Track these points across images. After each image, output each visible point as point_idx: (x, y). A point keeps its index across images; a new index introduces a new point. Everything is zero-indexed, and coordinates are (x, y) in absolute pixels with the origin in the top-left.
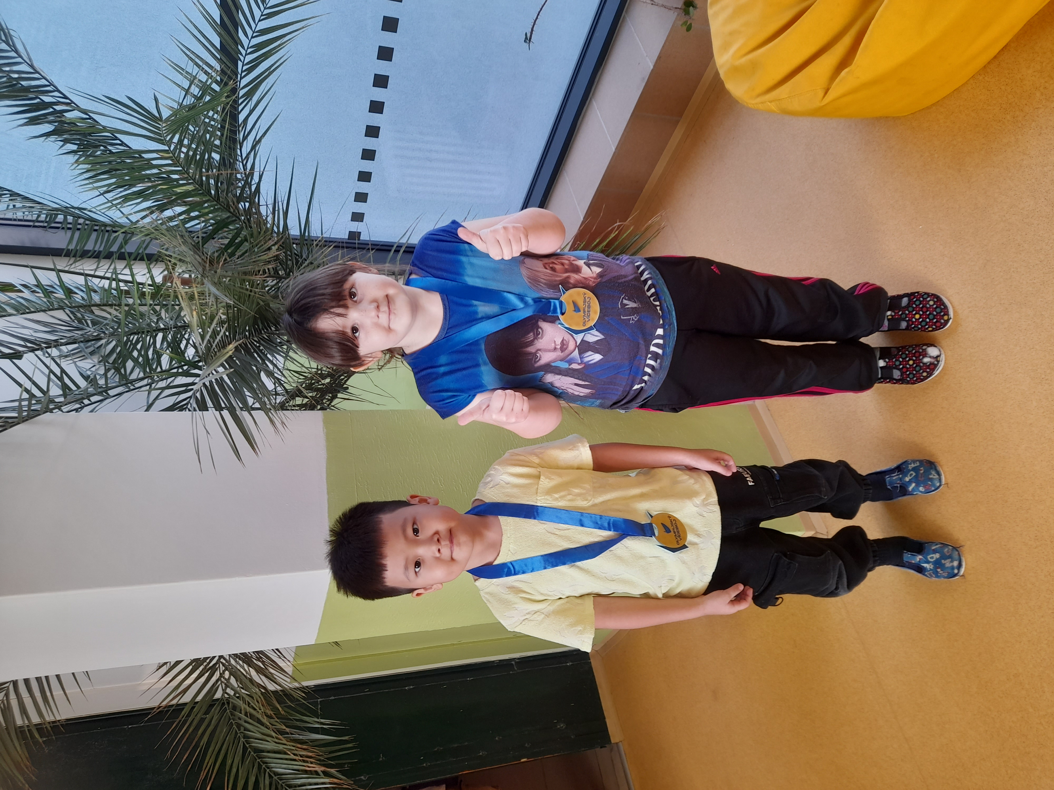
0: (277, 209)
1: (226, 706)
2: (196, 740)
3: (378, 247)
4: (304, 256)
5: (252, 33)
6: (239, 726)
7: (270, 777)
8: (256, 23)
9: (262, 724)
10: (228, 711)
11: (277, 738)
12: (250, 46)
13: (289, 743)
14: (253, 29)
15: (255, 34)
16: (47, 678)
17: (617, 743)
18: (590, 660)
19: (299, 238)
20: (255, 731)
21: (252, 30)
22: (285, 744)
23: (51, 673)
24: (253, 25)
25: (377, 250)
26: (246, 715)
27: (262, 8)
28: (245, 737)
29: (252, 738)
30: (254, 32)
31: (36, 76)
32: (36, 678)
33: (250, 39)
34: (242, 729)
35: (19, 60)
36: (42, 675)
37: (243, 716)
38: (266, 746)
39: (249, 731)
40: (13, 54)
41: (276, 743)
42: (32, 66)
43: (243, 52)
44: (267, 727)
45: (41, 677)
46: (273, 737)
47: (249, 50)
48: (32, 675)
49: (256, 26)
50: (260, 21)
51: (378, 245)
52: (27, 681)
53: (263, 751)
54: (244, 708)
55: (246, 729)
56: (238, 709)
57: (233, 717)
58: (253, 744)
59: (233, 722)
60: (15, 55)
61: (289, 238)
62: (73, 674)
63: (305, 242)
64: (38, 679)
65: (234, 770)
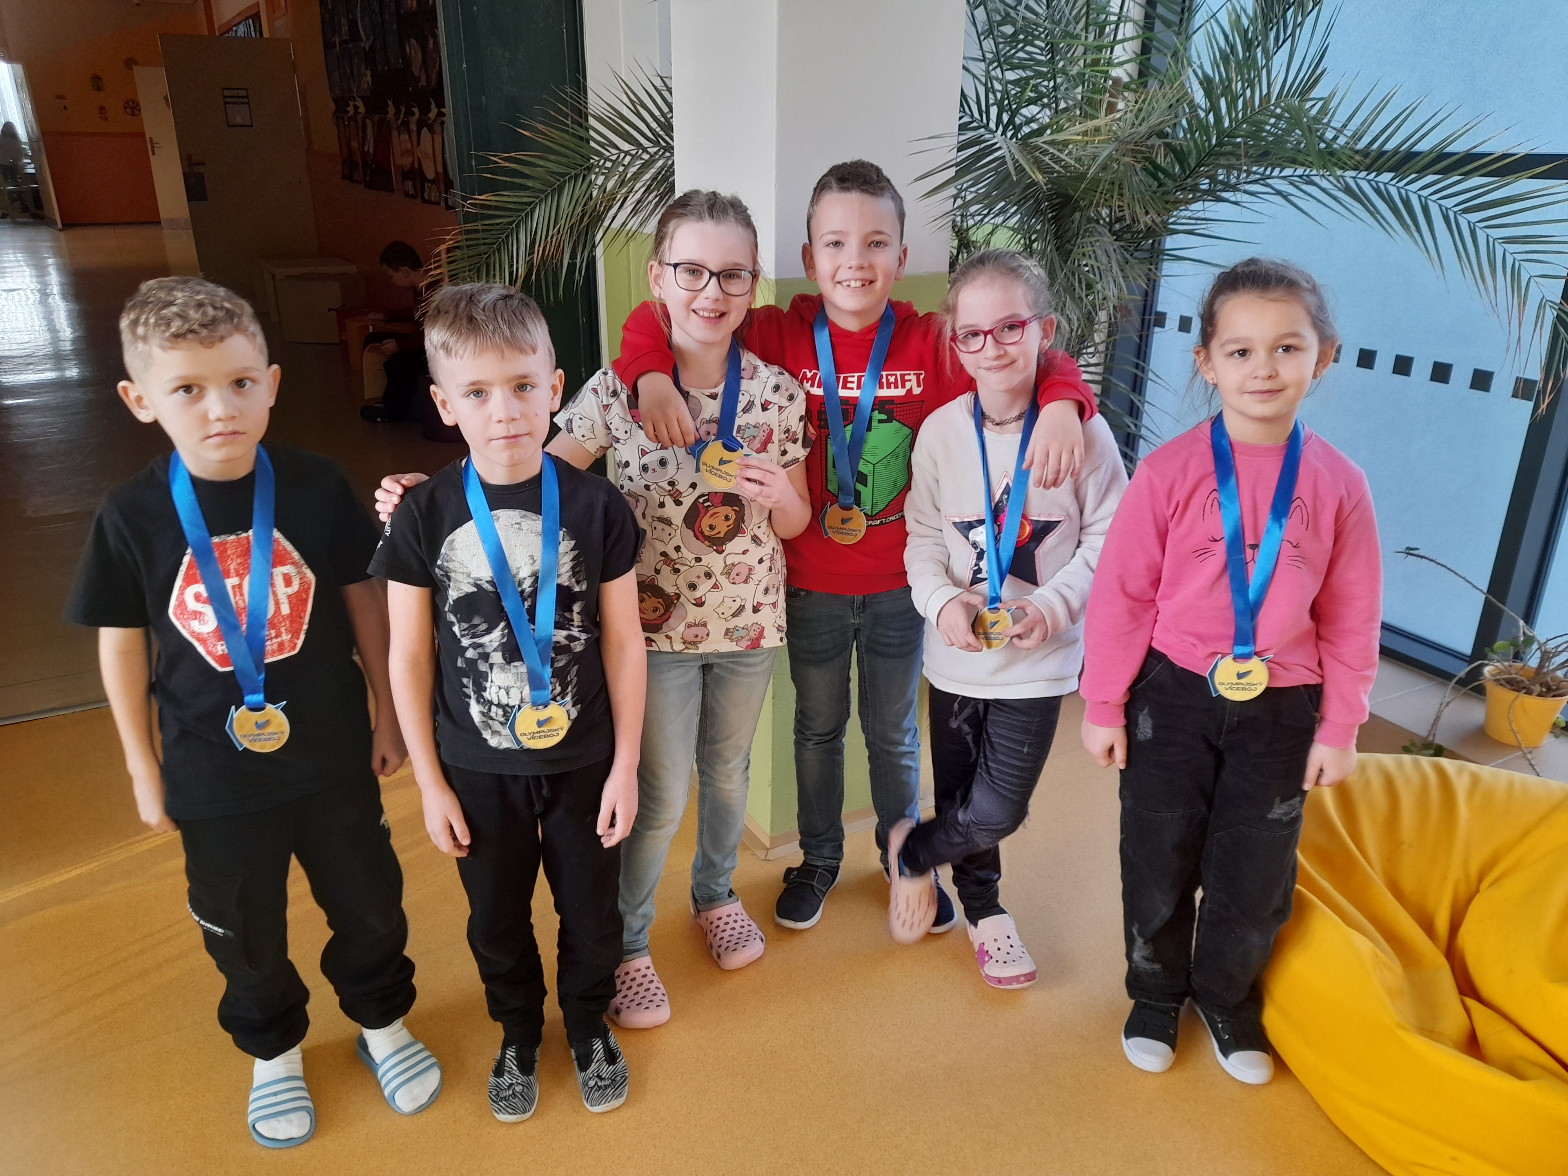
0: (1199, 222)
3: (1143, 347)
4: (1136, 254)
5: (1424, 196)
7: (529, 204)
8: (1437, 201)
11: (572, 216)
12: (1408, 192)
14: (1430, 197)
15: (1423, 199)
19: (1161, 247)
20: (581, 190)
22: (564, 226)
24: (1435, 197)
25: (1140, 346)
27: (1455, 210)
28: (576, 176)
29: (574, 183)
30: (1425, 199)
33: (1417, 192)
34: (586, 173)
47: (1403, 193)
49: (1434, 201)
50: (1440, 206)
51: (1146, 347)
53: (559, 197)
61: (1161, 235)
63: (1155, 256)
65: (541, 163)
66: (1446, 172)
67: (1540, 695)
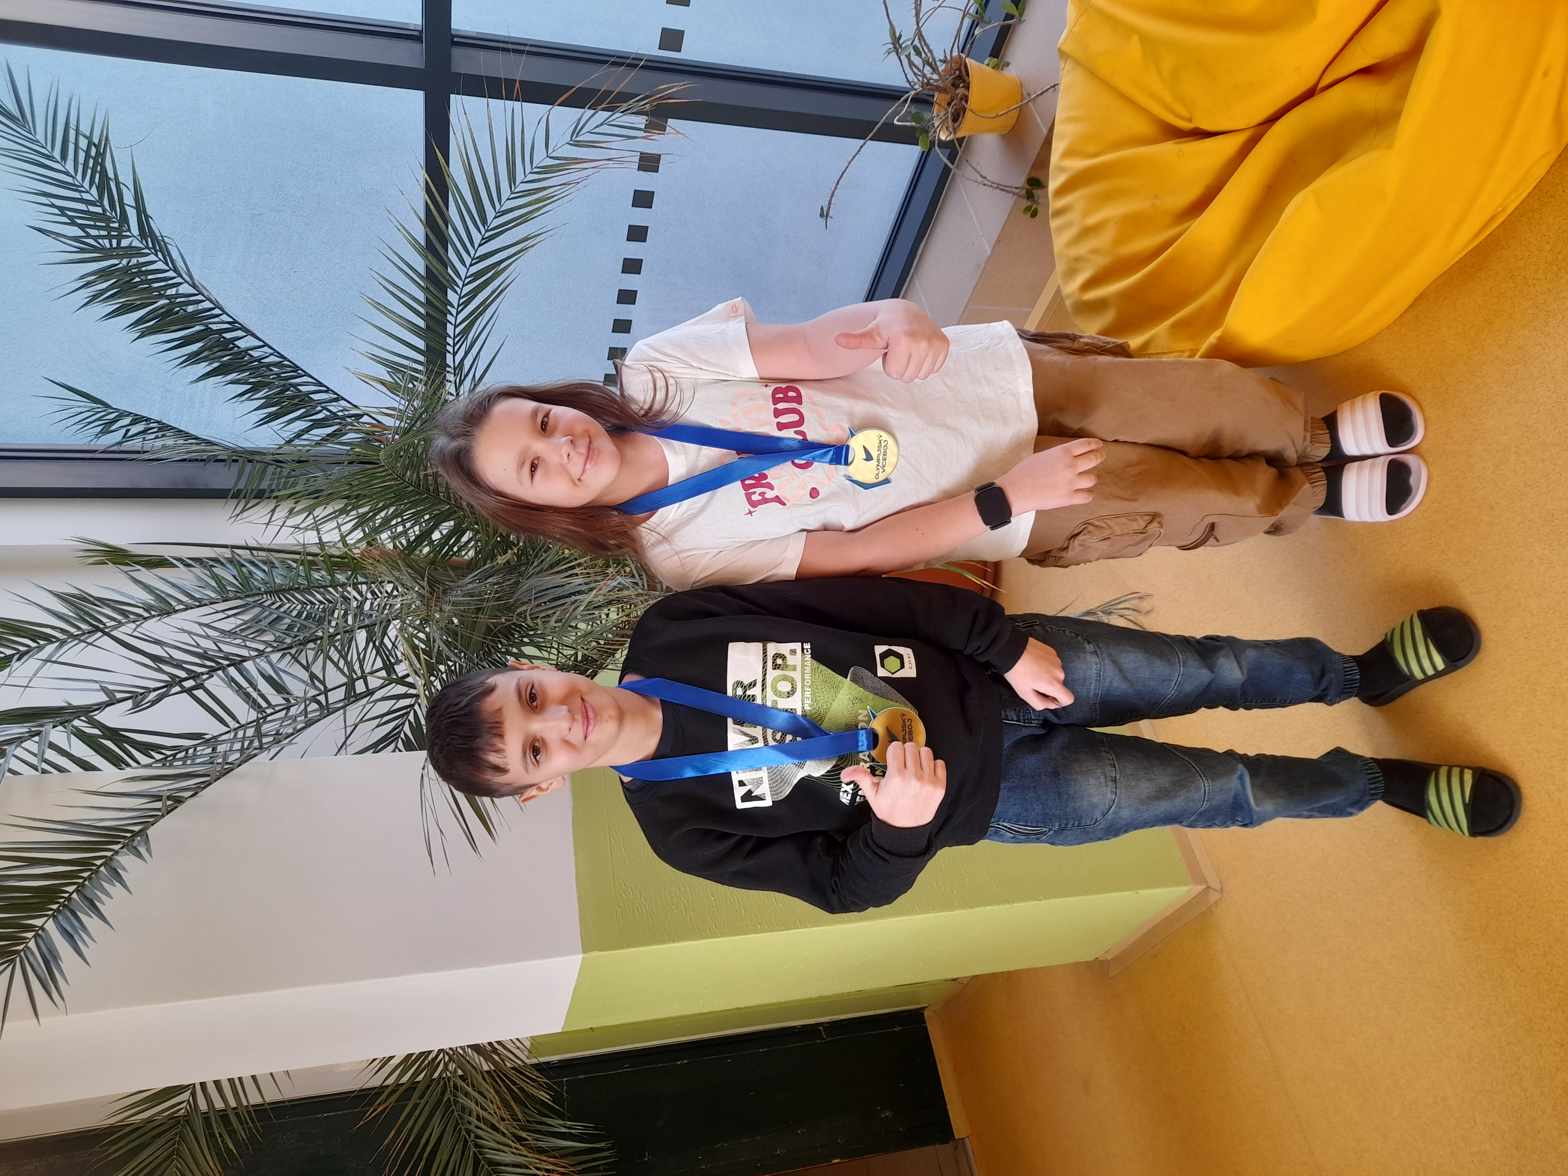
1: (453, 1107)
2: (419, 1151)
5: (470, 260)
6: (469, 1132)
8: (476, 247)
9: (497, 1130)
10: (456, 1113)
11: (516, 1148)
12: (468, 275)
13: (531, 1155)
14: (472, 256)
15: (474, 262)
16: (240, 1079)
17: (963, 1139)
18: (925, 1023)
20: (489, 1139)
21: (470, 256)
22: (527, 1157)
23: (246, 1074)
24: (472, 252)
26: (478, 1118)
27: (483, 231)
28: (477, 1146)
29: (486, 1148)
30: (473, 259)
31: (200, 297)
32: (229, 1080)
33: (468, 267)
34: (472, 1135)
35: (179, 280)
36: (235, 1076)
37: (474, 1120)
38: (503, 1158)
39: (481, 1138)
40: (171, 274)
41: (514, 1154)
42: (194, 286)
43: (460, 283)
44: (504, 1135)
45: (233, 1079)
46: (511, 1147)
47: (467, 281)
48: (223, 1077)
49: (476, 251)
50: (480, 245)
52: (217, 1083)
53: (499, 1164)
54: (477, 1111)
55: (478, 1137)
56: (467, 1112)
57: (462, 1121)
58: (487, 1156)
59: (463, 1128)
60: (174, 275)
62: (271, 1074)
64: (231, 1081)
66: (444, 241)
67: (967, 88)
